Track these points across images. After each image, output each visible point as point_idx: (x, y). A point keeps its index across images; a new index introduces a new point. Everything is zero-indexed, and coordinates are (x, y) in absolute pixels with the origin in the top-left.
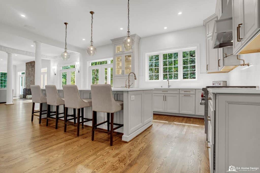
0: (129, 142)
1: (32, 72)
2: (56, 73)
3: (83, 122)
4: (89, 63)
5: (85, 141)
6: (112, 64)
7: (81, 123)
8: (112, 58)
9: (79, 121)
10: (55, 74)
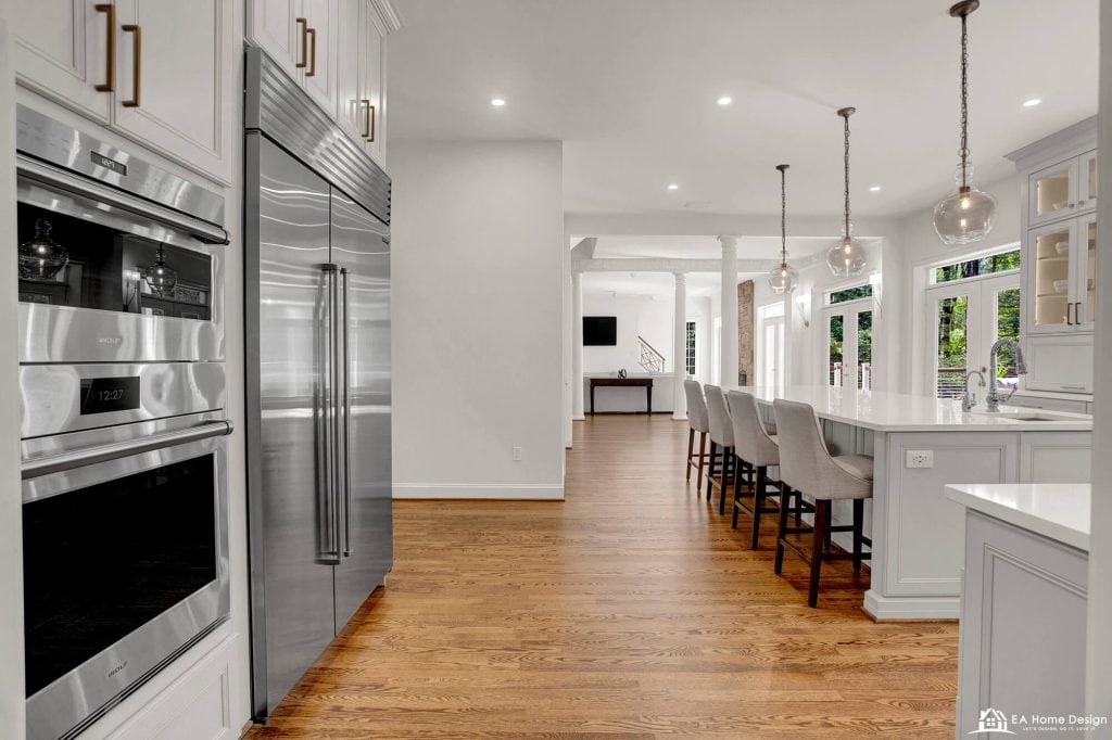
0: (883, 622)
1: (747, 318)
2: (809, 319)
3: (798, 511)
4: (927, 270)
5: (760, 565)
6: (1018, 269)
7: (792, 510)
8: (1019, 243)
9: (788, 504)
10: (807, 324)
